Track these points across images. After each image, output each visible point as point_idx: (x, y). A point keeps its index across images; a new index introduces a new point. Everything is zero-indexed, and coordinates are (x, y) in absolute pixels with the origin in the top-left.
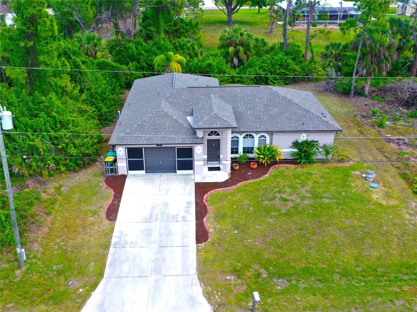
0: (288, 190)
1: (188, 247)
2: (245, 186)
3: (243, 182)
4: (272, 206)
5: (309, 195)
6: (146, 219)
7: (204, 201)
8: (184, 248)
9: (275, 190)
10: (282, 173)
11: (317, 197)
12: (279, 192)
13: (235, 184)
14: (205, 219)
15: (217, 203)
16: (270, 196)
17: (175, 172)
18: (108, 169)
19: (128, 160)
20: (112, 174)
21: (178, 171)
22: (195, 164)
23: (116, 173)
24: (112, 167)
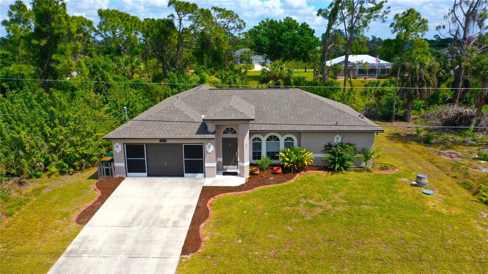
0: (317, 196)
1: (168, 260)
2: (264, 190)
3: (262, 187)
4: (294, 212)
5: (343, 201)
6: (126, 223)
7: (208, 205)
8: (163, 260)
9: (300, 195)
10: (311, 179)
11: (354, 203)
12: (305, 198)
13: (251, 188)
14: (202, 225)
15: (223, 207)
16: (292, 202)
17: (182, 176)
18: (103, 169)
19: (127, 159)
20: (108, 176)
21: (185, 175)
22: (205, 166)
23: (112, 175)
24: (107, 167)
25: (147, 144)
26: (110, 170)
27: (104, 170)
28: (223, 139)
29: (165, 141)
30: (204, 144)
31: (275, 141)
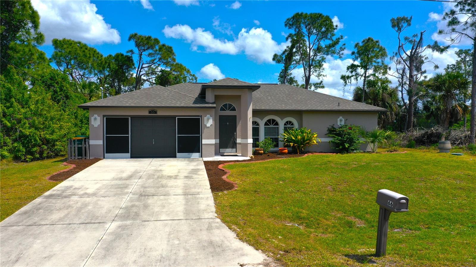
17: (174, 156)
18: (75, 147)
19: (106, 136)
20: (80, 157)
21: (178, 154)
22: (203, 143)
23: (85, 156)
24: (80, 146)
25: (133, 117)
26: (83, 149)
27: (76, 149)
28: (221, 117)
29: (156, 113)
30: (201, 117)
31: (273, 125)
